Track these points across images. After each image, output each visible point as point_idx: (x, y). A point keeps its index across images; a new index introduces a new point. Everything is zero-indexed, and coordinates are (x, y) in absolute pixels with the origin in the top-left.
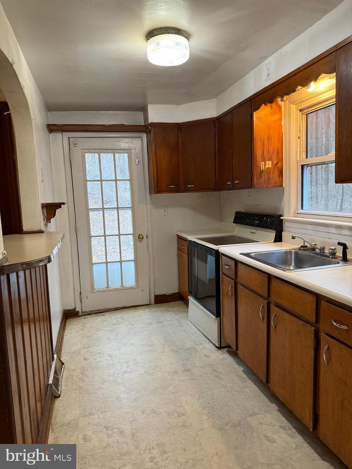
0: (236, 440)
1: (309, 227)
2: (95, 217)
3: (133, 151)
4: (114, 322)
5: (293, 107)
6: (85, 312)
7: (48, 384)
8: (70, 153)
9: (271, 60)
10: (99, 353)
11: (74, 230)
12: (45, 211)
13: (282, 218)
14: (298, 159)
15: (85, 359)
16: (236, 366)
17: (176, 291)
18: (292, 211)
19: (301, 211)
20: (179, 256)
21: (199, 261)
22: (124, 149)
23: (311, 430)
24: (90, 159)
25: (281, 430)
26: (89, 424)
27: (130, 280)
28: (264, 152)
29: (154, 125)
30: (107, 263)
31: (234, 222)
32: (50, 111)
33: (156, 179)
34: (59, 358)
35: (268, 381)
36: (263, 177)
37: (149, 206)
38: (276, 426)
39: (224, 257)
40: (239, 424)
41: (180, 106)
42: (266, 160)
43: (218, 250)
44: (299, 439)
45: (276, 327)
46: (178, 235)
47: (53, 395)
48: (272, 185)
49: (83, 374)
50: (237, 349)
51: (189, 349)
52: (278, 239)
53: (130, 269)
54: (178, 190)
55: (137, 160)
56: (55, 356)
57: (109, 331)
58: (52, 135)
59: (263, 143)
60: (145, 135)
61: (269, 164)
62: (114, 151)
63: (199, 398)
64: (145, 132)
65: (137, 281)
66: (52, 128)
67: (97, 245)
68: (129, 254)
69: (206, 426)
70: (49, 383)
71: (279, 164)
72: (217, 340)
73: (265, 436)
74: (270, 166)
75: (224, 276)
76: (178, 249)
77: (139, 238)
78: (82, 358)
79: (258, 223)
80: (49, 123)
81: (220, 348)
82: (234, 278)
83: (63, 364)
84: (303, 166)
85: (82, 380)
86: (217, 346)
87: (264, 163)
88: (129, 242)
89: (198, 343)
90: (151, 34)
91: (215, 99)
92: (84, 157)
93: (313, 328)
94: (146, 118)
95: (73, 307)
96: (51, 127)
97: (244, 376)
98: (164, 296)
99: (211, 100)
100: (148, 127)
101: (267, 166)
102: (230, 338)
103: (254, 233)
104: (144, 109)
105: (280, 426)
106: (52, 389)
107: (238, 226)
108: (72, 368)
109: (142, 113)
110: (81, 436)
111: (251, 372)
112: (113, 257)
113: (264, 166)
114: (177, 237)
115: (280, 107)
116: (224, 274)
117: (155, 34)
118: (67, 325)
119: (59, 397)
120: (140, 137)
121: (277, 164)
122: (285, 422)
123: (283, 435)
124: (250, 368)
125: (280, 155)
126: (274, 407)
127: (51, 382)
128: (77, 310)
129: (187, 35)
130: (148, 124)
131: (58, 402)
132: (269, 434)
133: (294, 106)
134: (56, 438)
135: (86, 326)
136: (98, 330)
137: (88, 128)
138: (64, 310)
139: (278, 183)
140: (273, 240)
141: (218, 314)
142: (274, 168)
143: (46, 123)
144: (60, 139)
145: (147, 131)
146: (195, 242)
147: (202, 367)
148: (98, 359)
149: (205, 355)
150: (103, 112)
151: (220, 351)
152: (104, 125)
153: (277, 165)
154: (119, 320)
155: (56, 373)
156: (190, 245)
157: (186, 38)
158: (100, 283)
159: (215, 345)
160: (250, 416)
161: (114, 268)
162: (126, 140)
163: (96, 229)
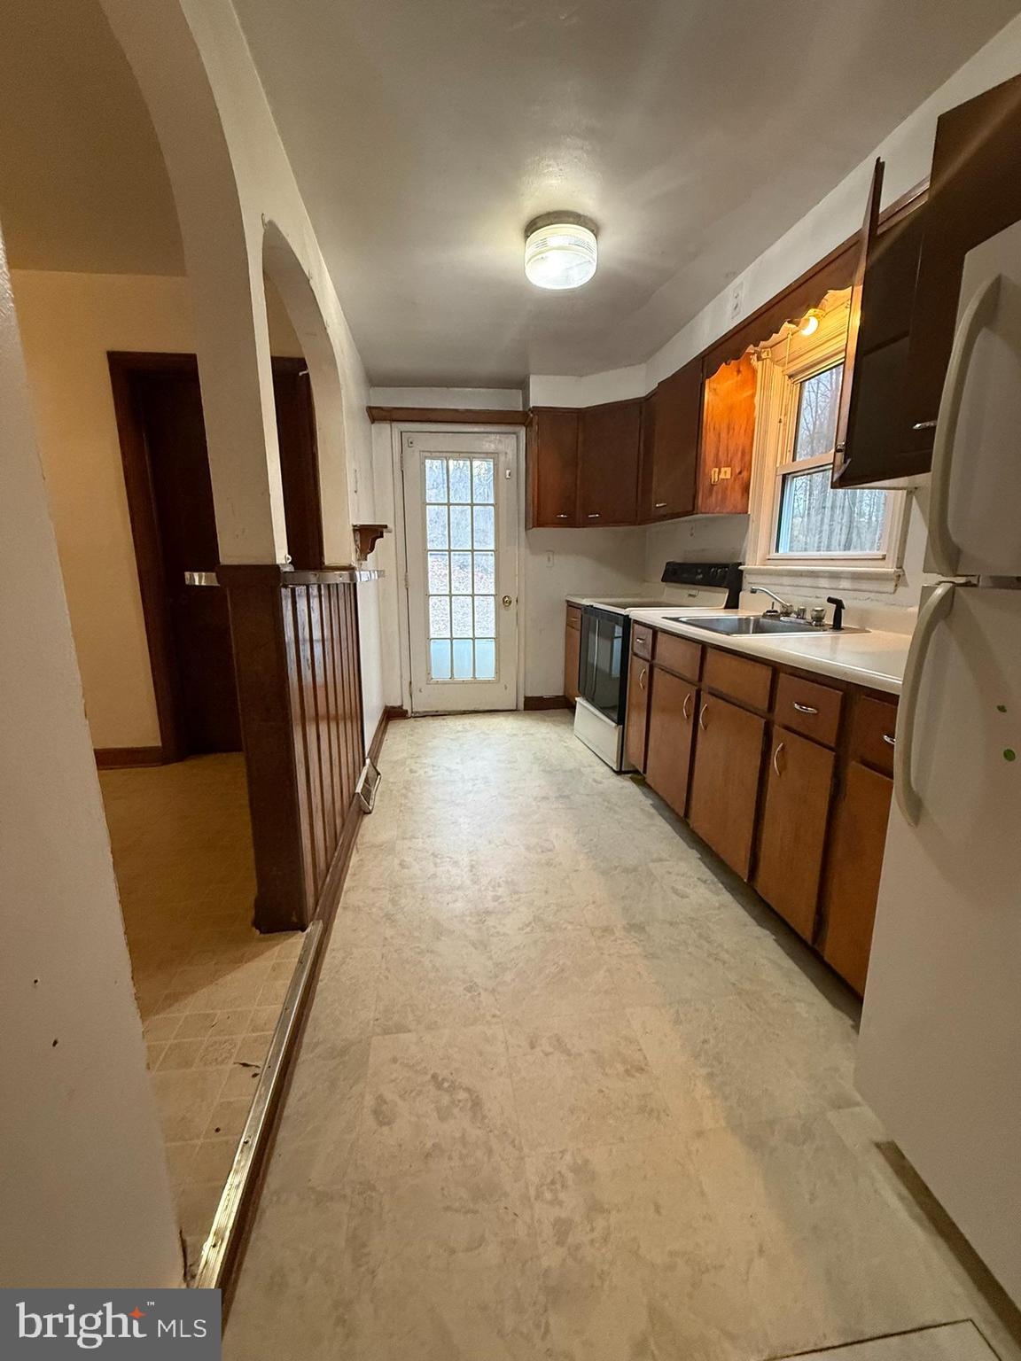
0: (627, 888)
1: (786, 580)
2: (436, 566)
3: (502, 458)
4: (459, 728)
5: (778, 369)
6: (417, 712)
7: (354, 794)
8: (401, 457)
9: (744, 278)
10: (433, 766)
11: (404, 582)
12: (358, 538)
13: (741, 568)
14: (778, 465)
15: (412, 771)
16: (642, 798)
17: (561, 693)
18: (760, 554)
19: (774, 555)
20: (568, 636)
21: (601, 640)
22: (487, 453)
23: (745, 880)
24: (433, 467)
25: (699, 883)
26: (410, 848)
27: (487, 671)
28: (718, 451)
29: (537, 410)
30: (452, 639)
31: (663, 580)
32: (374, 386)
33: (536, 502)
34: (374, 765)
35: (687, 814)
36: (714, 495)
37: (522, 549)
38: (693, 878)
39: (636, 626)
40: (635, 869)
41: (583, 379)
42: (723, 465)
43: (628, 616)
44: (727, 897)
45: (706, 728)
46: (568, 601)
47: (361, 810)
48: (728, 510)
49: (406, 789)
50: (645, 772)
51: (571, 771)
52: (733, 604)
53: (487, 651)
54: (570, 523)
55: (508, 472)
56: (368, 761)
57: (451, 739)
58: (375, 427)
59: (719, 434)
60: (524, 429)
61: (726, 473)
62: (470, 455)
63: (578, 832)
64: (523, 424)
65: (498, 671)
66: (377, 415)
67: (437, 609)
68: (487, 626)
69: (582, 867)
70: (357, 791)
71: (745, 474)
72: (615, 760)
73: (673, 888)
74: (728, 476)
75: (634, 657)
76: (567, 625)
77: (504, 602)
78: (407, 769)
79: (702, 579)
80: (372, 405)
81: (619, 773)
82: (650, 658)
83: (379, 774)
84: (784, 477)
85: (405, 796)
86: (615, 768)
87: (717, 470)
88: (488, 607)
89: (586, 765)
90: (531, 227)
91: (644, 365)
92: (423, 464)
93: (763, 721)
94: (526, 399)
95: (399, 704)
96: (374, 412)
97: (653, 811)
98: (540, 699)
99: (637, 366)
100: (529, 415)
101: (722, 476)
102: (635, 757)
103: (693, 596)
104: (522, 385)
105: (699, 879)
106: (359, 800)
107: (669, 587)
108: (391, 780)
109: (520, 392)
110: (396, 861)
111: (664, 805)
112: (462, 631)
113: (716, 475)
114: (566, 605)
115: (754, 372)
116: (636, 655)
117: (539, 225)
118: (389, 727)
119: (370, 813)
120: (514, 433)
121: (740, 473)
122: (707, 874)
123: (702, 889)
124: (661, 798)
125: (747, 458)
126: (694, 855)
127: (359, 790)
128: (404, 708)
129: (594, 228)
130: (530, 410)
131: (367, 819)
132: (680, 887)
133: (781, 369)
134: (361, 860)
135: (416, 730)
136: (435, 737)
137: (432, 416)
138: (386, 707)
139: (740, 507)
140: (723, 606)
141: (621, 721)
142: (735, 480)
143: (366, 405)
144: (387, 434)
145: (526, 423)
146: (592, 606)
147: (588, 795)
148: (431, 773)
149: (595, 781)
150: (456, 389)
151: (619, 778)
152: (456, 410)
153: (741, 476)
154: (468, 727)
155: (366, 780)
156: (586, 613)
157: (592, 231)
158: (440, 672)
159: (611, 768)
160: (653, 861)
161: (463, 648)
162: (493, 437)
163: (436, 584)
